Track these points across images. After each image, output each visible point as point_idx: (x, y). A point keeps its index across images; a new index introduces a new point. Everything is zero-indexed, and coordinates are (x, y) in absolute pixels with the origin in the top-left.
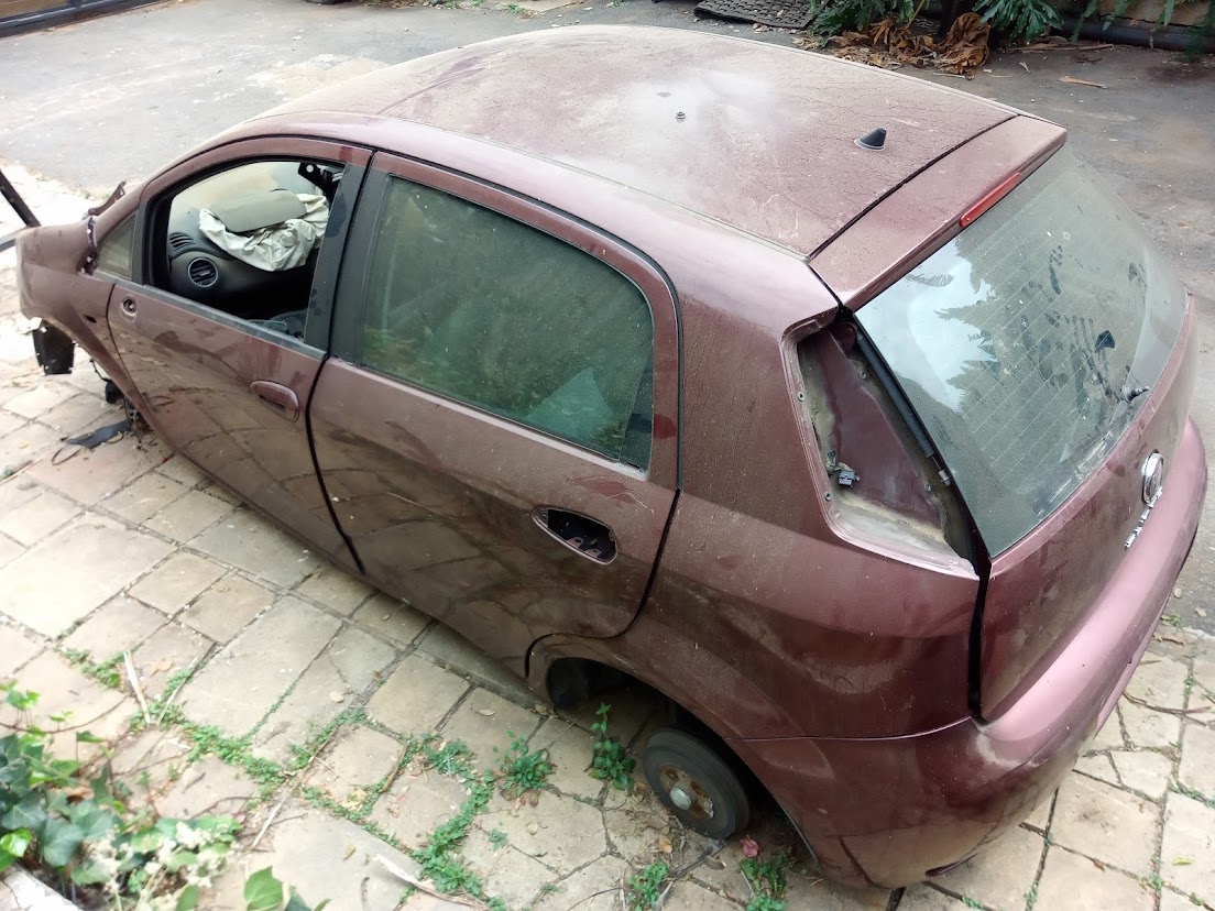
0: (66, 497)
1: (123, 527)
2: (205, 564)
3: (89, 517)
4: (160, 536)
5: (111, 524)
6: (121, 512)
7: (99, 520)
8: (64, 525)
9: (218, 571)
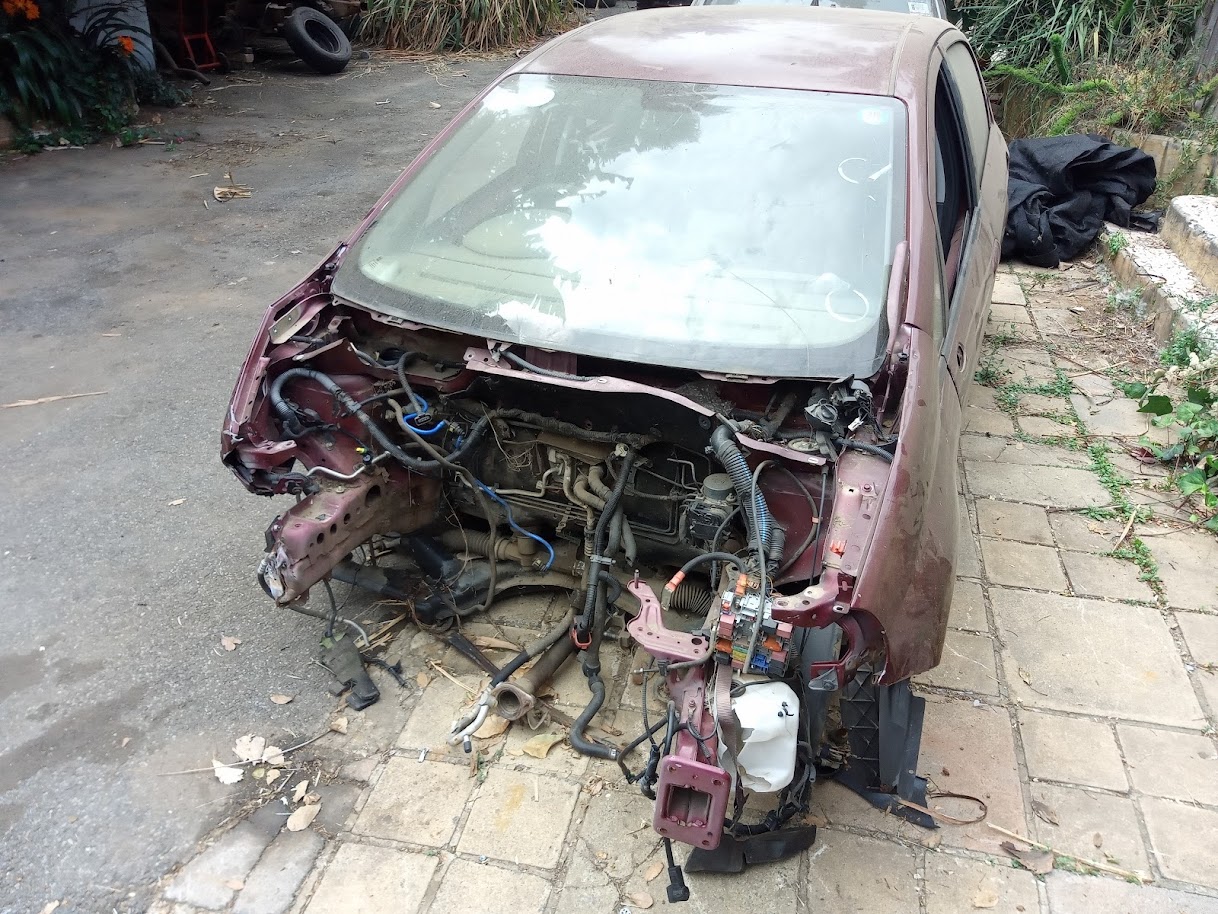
0: (1020, 748)
1: (1004, 653)
2: (988, 557)
3: (1023, 696)
4: (989, 611)
5: (1010, 666)
6: (990, 668)
7: (1017, 685)
8: (1054, 712)
9: (986, 544)
